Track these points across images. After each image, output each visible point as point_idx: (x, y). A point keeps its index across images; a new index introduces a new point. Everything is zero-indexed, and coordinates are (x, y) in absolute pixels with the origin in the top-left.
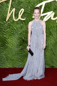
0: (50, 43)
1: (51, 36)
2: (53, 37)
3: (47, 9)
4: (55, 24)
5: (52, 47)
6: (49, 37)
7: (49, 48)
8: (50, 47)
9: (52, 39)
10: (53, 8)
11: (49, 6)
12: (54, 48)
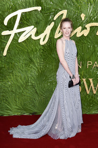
0: (30, 75)
1: (31, 65)
2: (35, 66)
3: (25, 22)
4: (38, 47)
5: (33, 82)
6: (29, 67)
7: (30, 84)
8: (31, 82)
9: (34, 69)
10: (34, 21)
11: (28, 17)
12: (37, 84)
